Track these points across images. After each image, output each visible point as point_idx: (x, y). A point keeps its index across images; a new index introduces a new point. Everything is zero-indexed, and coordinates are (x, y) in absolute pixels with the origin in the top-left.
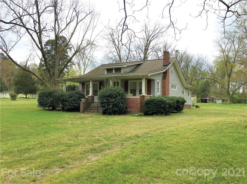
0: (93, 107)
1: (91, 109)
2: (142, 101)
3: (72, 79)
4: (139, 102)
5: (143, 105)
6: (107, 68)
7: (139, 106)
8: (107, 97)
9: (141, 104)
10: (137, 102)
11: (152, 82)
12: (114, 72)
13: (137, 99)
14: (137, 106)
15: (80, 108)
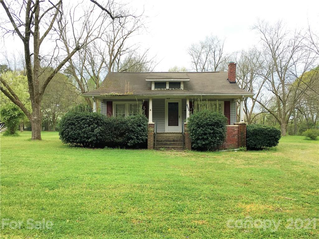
0: (165, 140)
1: (165, 144)
2: (242, 131)
3: (120, 95)
4: (236, 132)
5: (243, 137)
6: (155, 81)
7: (236, 137)
8: (211, 125)
9: (241, 135)
10: (234, 133)
11: (232, 105)
12: (168, 87)
13: (233, 128)
14: (234, 138)
15: (149, 142)
